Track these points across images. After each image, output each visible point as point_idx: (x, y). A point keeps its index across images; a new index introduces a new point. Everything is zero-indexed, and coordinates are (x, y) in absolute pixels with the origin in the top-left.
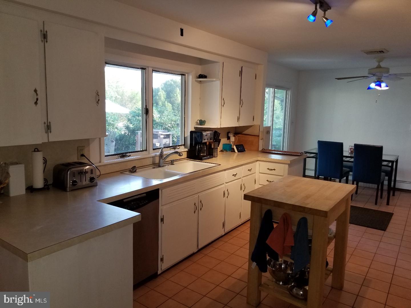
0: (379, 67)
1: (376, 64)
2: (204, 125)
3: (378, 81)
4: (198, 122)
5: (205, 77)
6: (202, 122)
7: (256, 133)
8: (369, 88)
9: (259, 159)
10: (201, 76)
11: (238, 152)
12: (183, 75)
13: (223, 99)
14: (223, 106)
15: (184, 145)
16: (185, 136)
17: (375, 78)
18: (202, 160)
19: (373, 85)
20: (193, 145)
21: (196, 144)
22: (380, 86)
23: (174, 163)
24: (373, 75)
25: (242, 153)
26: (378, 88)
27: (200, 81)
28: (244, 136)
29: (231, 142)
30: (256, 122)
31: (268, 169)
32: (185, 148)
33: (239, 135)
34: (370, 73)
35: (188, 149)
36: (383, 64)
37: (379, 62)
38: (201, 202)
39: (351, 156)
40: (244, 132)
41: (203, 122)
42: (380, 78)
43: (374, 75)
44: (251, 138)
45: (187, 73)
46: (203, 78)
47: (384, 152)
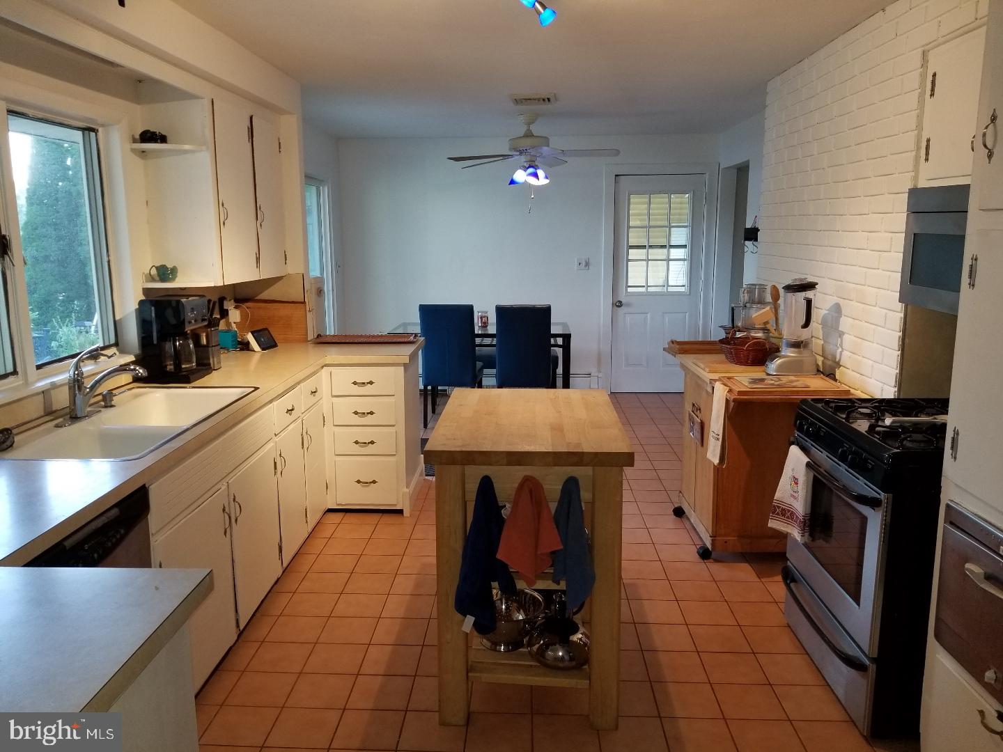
0: (529, 135)
1: (522, 131)
2: (173, 279)
3: (530, 167)
4: (154, 272)
5: (163, 139)
6: (165, 273)
7: (296, 294)
8: (512, 182)
9: (328, 360)
10: (148, 137)
11: (263, 349)
12: (93, 130)
13: (223, 205)
14: (224, 224)
15: (116, 344)
16: (117, 318)
17: (523, 159)
18: (188, 382)
19: (520, 176)
20: (155, 342)
21: (164, 337)
22: (535, 175)
23: (113, 403)
24: (518, 153)
25: (272, 349)
26: (532, 180)
27: (143, 152)
28: (263, 305)
29: (234, 326)
30: (294, 268)
31: (355, 383)
32: (123, 351)
33: (249, 304)
34: (514, 149)
35: (135, 356)
36: (537, 129)
37: (529, 124)
38: (234, 500)
39: (483, 333)
40: (260, 293)
41: (171, 273)
42: (533, 159)
43: (521, 152)
44: (284, 311)
45: (103, 126)
46: (156, 142)
47: (555, 318)
